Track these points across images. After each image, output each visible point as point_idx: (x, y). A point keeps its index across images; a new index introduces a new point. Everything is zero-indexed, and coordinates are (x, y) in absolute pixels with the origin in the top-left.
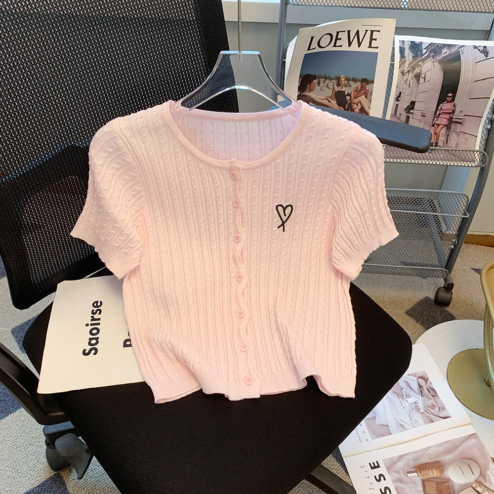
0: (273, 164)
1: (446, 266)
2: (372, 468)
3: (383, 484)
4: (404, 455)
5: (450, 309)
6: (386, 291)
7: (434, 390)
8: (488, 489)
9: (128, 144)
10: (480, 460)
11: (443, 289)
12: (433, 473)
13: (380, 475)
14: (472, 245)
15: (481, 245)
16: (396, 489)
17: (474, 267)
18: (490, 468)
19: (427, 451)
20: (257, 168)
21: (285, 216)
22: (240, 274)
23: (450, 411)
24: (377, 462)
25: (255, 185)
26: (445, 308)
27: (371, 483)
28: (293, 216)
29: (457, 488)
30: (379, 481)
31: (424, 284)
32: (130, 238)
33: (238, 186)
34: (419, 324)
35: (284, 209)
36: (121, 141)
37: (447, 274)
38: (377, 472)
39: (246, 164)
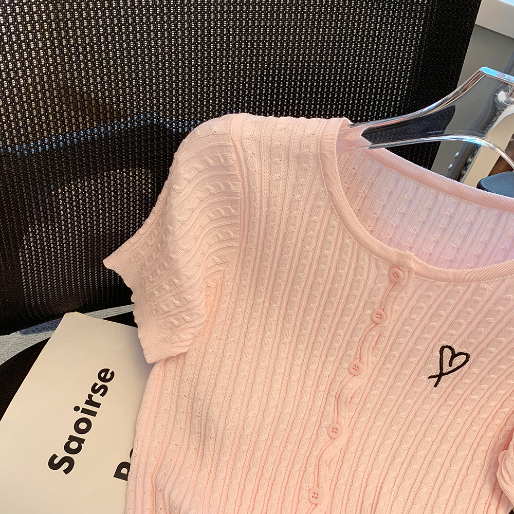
0: (473, 286)
9: (244, 165)
20: (443, 280)
21: (450, 365)
22: (338, 426)
25: (425, 302)
28: (463, 372)
32: (189, 306)
33: (394, 294)
35: (454, 355)
36: (234, 156)
39: (426, 268)
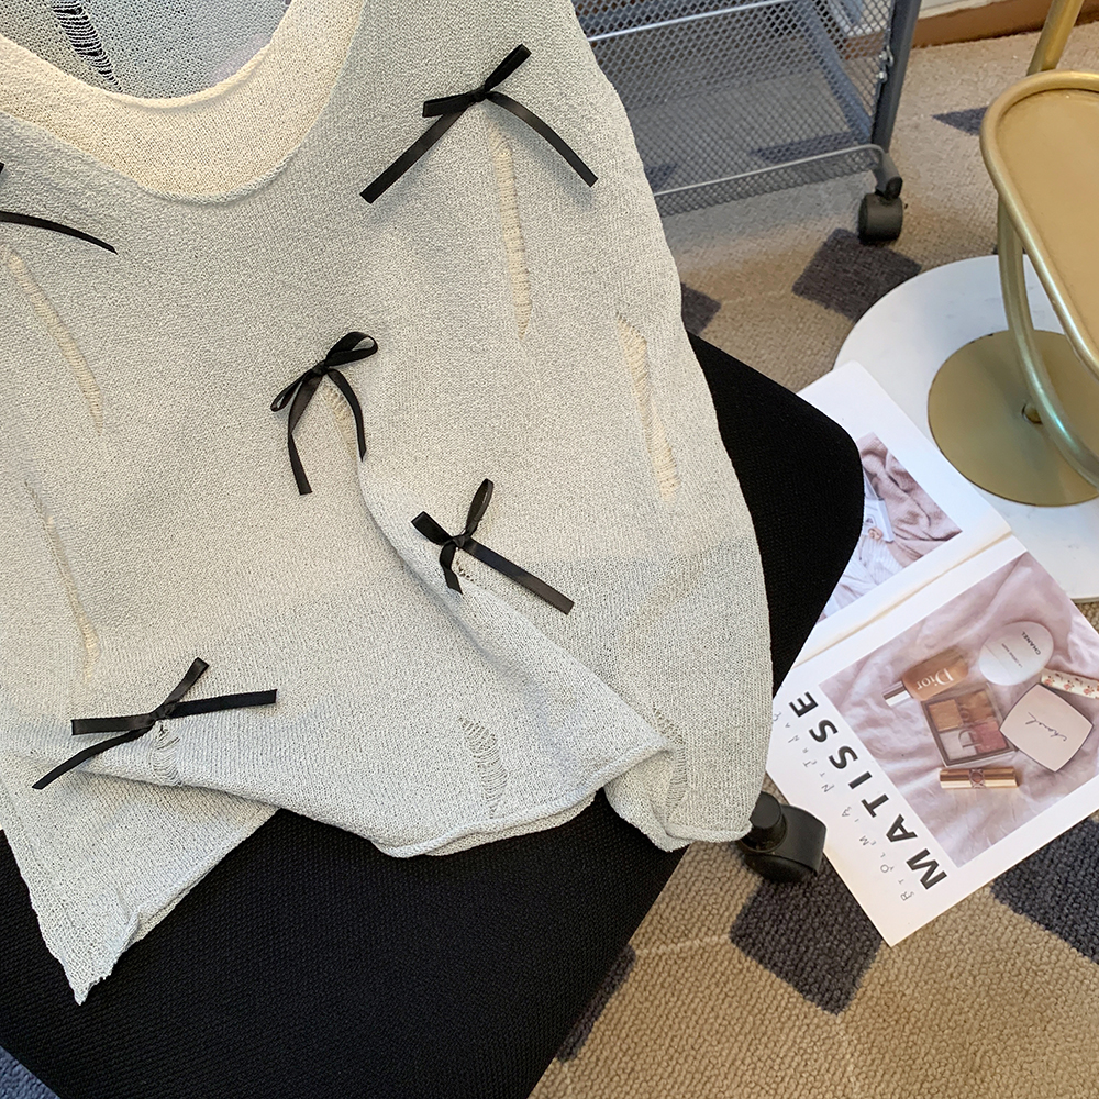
1: (874, 135)
2: (800, 714)
3: (833, 744)
4: (868, 658)
5: (903, 247)
6: (732, 243)
7: (906, 475)
8: (1078, 677)
10: (1049, 614)
11: (877, 199)
12: (945, 679)
13: (823, 725)
14: (924, 51)
15: (947, 43)
16: (868, 744)
17: (939, 113)
18: (1074, 627)
19: (919, 631)
23: (955, 517)
24: (808, 695)
26: (890, 247)
27: (806, 751)
29: (1006, 698)
30: (822, 738)
31: (824, 196)
34: (832, 312)
37: (880, 155)
38: (813, 719)
